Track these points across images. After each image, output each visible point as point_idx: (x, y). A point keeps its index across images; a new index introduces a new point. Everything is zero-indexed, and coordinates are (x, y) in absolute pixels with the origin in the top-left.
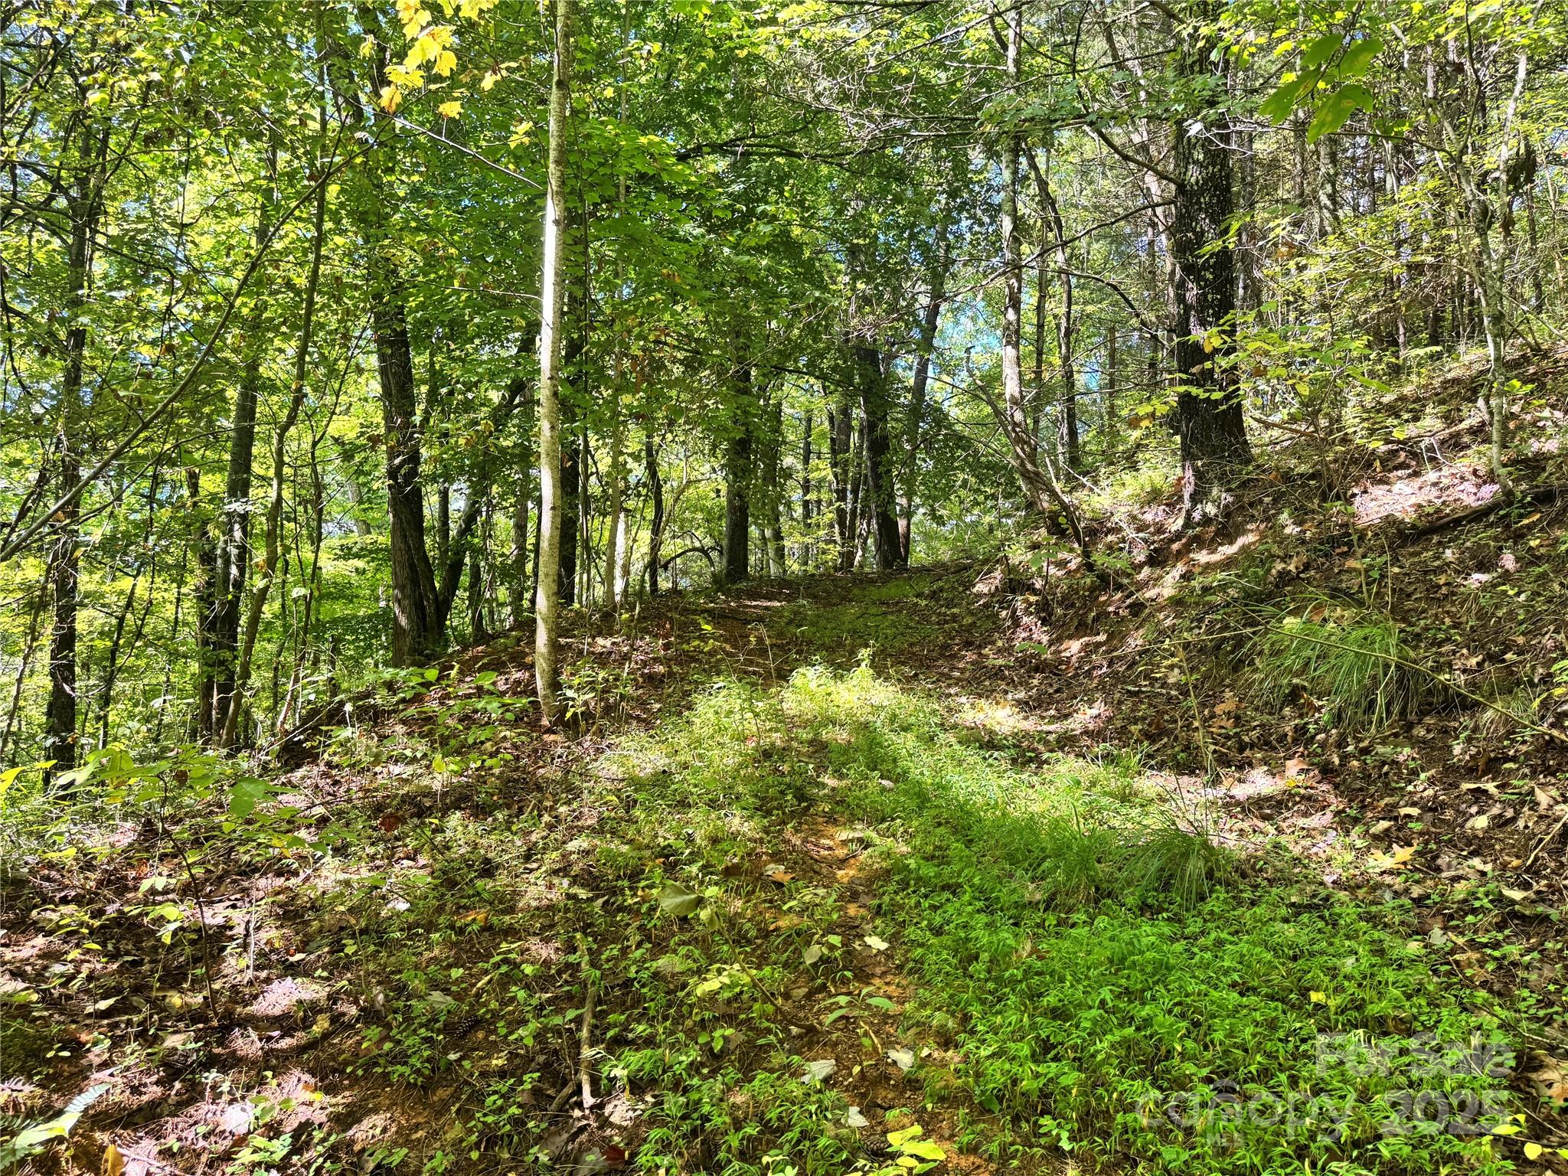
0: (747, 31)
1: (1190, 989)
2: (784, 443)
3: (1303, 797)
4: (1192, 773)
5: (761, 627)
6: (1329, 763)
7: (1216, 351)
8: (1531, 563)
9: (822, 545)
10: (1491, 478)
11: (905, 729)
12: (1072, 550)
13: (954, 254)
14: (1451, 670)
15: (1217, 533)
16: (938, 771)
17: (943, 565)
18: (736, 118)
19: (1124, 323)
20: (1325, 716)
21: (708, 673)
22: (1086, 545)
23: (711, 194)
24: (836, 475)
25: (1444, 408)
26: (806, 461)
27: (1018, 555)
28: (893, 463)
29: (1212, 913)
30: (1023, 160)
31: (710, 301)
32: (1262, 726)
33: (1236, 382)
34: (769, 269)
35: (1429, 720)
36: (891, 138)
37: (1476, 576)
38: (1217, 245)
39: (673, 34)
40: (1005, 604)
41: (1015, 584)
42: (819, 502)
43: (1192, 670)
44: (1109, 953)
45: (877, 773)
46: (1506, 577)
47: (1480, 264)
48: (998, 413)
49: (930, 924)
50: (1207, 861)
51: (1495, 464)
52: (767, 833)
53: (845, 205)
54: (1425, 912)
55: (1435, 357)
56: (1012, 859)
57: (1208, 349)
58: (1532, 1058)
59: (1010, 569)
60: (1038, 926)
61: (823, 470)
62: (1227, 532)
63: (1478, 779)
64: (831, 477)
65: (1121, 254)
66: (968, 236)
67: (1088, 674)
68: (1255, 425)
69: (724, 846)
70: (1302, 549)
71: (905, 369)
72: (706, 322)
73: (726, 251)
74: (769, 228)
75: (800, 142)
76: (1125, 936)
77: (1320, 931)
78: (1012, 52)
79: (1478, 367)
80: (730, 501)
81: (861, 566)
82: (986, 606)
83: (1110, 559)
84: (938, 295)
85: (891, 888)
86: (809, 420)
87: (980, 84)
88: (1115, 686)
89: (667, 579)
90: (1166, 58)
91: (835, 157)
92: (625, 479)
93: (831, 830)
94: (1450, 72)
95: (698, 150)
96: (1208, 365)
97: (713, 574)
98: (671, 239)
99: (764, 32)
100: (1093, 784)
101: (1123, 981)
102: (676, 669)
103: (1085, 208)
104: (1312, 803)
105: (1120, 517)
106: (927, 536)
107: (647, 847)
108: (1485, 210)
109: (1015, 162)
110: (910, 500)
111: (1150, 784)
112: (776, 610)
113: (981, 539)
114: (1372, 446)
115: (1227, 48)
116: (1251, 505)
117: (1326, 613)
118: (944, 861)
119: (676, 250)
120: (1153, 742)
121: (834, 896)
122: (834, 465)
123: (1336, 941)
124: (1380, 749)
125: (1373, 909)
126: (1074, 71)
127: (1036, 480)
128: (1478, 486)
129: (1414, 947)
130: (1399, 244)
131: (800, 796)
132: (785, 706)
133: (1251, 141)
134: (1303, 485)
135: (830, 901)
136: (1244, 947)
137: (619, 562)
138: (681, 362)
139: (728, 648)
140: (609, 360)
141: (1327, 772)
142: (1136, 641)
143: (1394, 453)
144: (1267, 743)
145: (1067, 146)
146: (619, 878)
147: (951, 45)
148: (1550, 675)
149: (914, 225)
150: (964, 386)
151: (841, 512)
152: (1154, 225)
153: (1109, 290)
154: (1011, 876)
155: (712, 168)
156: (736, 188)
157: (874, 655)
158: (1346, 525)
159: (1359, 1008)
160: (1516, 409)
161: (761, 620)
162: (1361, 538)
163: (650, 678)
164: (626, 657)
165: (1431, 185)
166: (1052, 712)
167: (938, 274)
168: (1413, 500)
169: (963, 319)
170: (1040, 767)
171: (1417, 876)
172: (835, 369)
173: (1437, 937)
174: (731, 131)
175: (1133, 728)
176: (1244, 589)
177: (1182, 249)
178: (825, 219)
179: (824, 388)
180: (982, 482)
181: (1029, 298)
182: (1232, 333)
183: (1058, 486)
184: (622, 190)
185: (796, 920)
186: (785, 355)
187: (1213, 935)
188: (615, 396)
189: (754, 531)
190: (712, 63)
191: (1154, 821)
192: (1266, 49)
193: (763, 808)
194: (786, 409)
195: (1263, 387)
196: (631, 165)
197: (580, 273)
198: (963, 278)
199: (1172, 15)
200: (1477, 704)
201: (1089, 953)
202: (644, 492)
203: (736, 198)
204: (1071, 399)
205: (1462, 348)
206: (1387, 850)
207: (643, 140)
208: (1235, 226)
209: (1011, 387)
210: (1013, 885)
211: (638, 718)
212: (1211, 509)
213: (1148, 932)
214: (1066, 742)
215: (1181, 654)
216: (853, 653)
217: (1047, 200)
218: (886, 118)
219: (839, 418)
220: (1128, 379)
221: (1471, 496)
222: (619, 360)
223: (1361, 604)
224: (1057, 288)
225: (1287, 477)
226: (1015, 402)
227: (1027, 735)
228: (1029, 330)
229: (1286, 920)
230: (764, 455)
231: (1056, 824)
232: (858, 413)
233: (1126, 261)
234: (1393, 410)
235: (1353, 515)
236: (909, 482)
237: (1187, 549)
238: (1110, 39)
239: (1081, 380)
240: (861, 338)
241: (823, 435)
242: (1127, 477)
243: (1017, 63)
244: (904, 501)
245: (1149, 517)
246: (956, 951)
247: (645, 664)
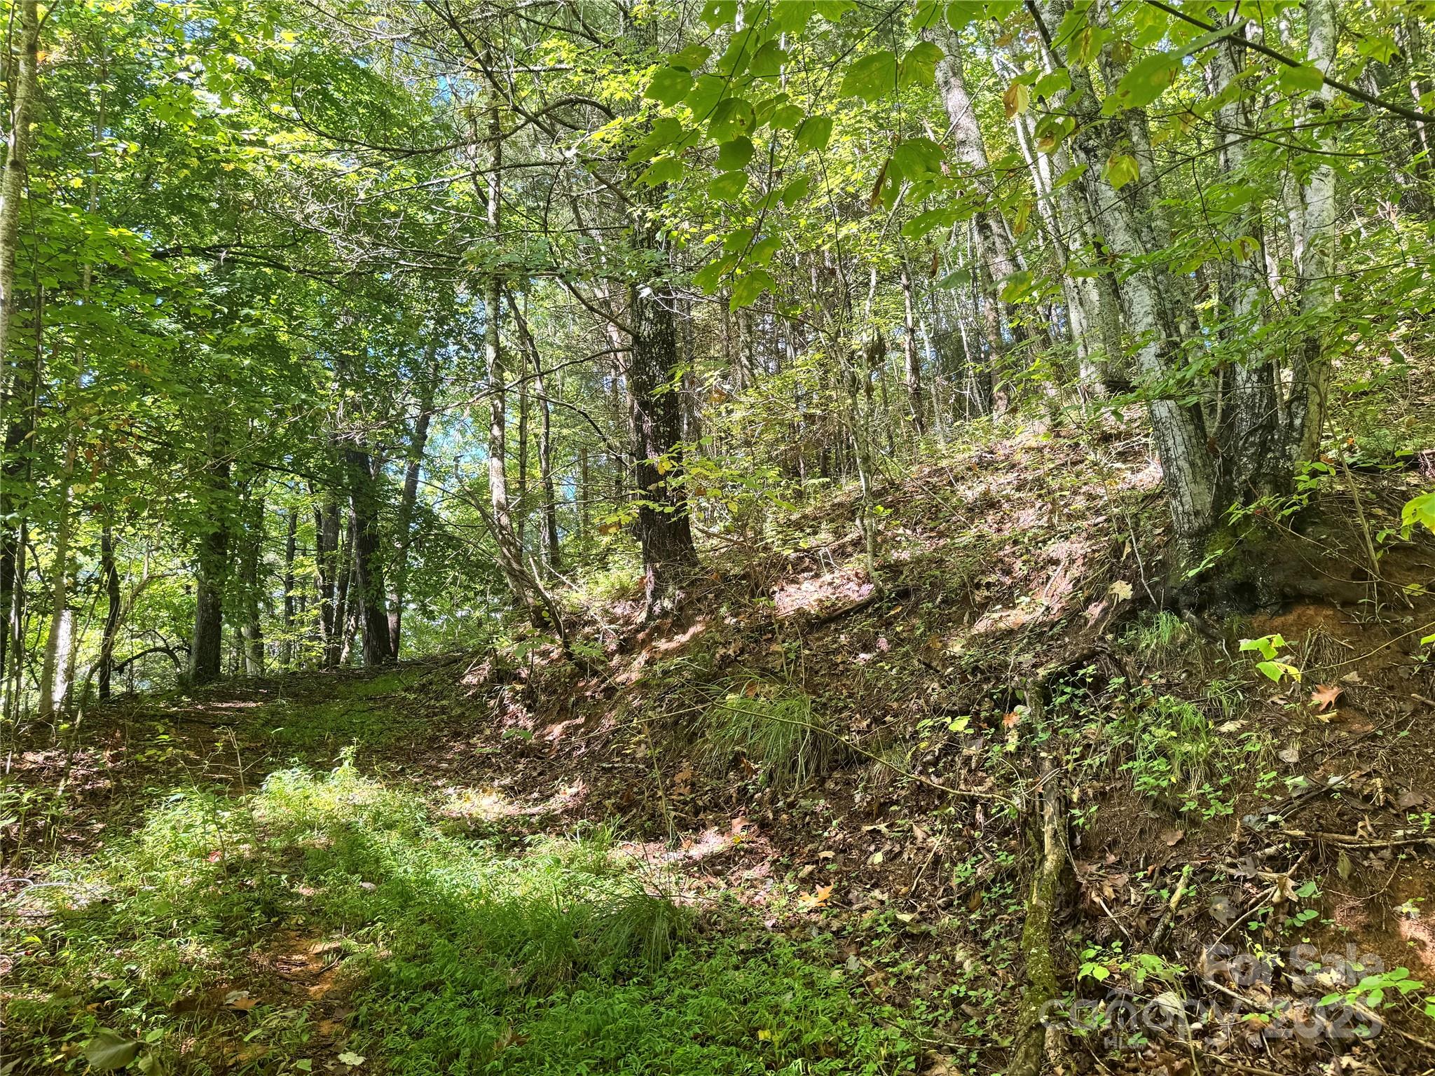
0: (234, 147)
1: (658, 1049)
2: (266, 538)
3: (746, 851)
4: (657, 839)
5: (230, 730)
6: (765, 818)
7: (668, 473)
8: (898, 645)
9: (306, 642)
10: (867, 579)
11: (390, 826)
12: (553, 641)
13: (443, 373)
14: (850, 732)
15: (673, 624)
16: (422, 866)
17: (434, 659)
18: (222, 226)
19: (593, 445)
20: (761, 777)
21: (165, 785)
22: (566, 637)
23: (190, 293)
24: (322, 572)
25: (834, 525)
26: (290, 557)
27: (505, 646)
28: (383, 561)
29: (675, 970)
30: (504, 300)
31: (185, 395)
32: (712, 790)
33: (684, 499)
34: (252, 369)
35: (836, 775)
36: (380, 264)
37: (862, 655)
38: (665, 388)
39: (152, 138)
40: (492, 694)
41: (504, 674)
42: (303, 598)
43: (656, 744)
44: (585, 1027)
45: (357, 877)
46: (882, 655)
47: (852, 418)
48: (485, 516)
49: (410, 1028)
50: (670, 921)
51: (870, 569)
52: (230, 957)
53: (335, 318)
54: (843, 942)
55: (825, 486)
56: (495, 947)
57: (661, 472)
58: (926, 1058)
59: (498, 661)
60: (519, 1011)
61: (309, 566)
62: (681, 625)
63: (873, 822)
64: (317, 573)
65: (590, 389)
66: (455, 359)
67: (569, 753)
68: (699, 534)
69: (177, 979)
70: (738, 637)
71: (395, 472)
72: (179, 415)
73: (206, 348)
74: (252, 331)
75: (289, 258)
76: (600, 1007)
77: (764, 973)
78: (492, 207)
79: (854, 495)
80: (201, 598)
81: (348, 662)
82: (475, 696)
83: (586, 649)
84: (428, 408)
85: (369, 997)
86: (294, 517)
87: (463, 229)
88: (591, 764)
89: (122, 683)
90: (623, 233)
91: (325, 273)
92: (73, 575)
93: (305, 943)
94: (827, 275)
95: (177, 251)
96: (661, 484)
97: (179, 676)
98: (143, 332)
99: (254, 151)
100: (572, 861)
101: (599, 1053)
102: (125, 782)
103: (559, 347)
104: (754, 856)
105: (595, 612)
106: (418, 631)
107: (77, 992)
108: (854, 379)
109: (496, 300)
110: (400, 596)
111: (621, 854)
112: (251, 712)
113: (471, 633)
114: (785, 553)
115: (669, 232)
116: (699, 600)
117: (758, 689)
118: (427, 959)
119: (149, 344)
120: (624, 814)
121: (306, 1015)
122: (321, 561)
123: (777, 980)
124: (803, 802)
125: (804, 946)
126: (546, 231)
127: (522, 578)
128: (860, 585)
129: (836, 975)
130: (798, 399)
131: (270, 910)
132: (256, 814)
133: (689, 309)
134: (738, 584)
135: (300, 1022)
136: (704, 1000)
137: (62, 666)
138: (149, 454)
139: (192, 755)
140: (61, 449)
141: (764, 826)
142: (609, 722)
143: (801, 559)
144: (717, 805)
145: (542, 293)
146: (37, 1033)
147: (437, 193)
148: (916, 732)
149: (403, 344)
150: (453, 491)
151: (327, 609)
152: (616, 368)
153: (581, 417)
154: (494, 964)
155: (193, 269)
156: (218, 290)
157: (358, 753)
158: (769, 616)
159: (797, 1039)
160: (881, 527)
161: (230, 723)
162: (781, 627)
163: (93, 795)
164: (62, 773)
165: (818, 356)
166: (536, 795)
167: (427, 389)
168: (816, 596)
169: (452, 432)
170: (523, 850)
171: (836, 911)
172: (321, 468)
173: (853, 964)
174: (215, 238)
175: (607, 802)
176: (695, 671)
177: (639, 388)
178: (313, 330)
179: (311, 486)
180: (471, 579)
181: (512, 418)
182: (679, 459)
183: (541, 584)
184: (87, 280)
185: (259, 1049)
186: (268, 453)
187: (677, 993)
188: (64, 487)
189: (228, 629)
190: (193, 172)
191: (625, 890)
192: (699, 238)
193: (225, 929)
194: (269, 506)
195: (704, 504)
196: (98, 256)
197: (30, 357)
198: (450, 396)
199: (625, 200)
200: (868, 759)
201: (567, 1030)
202: (96, 588)
203: (219, 300)
204: (551, 507)
205: (843, 481)
206: (812, 891)
207: (113, 232)
208: (679, 374)
209: (498, 494)
210: (496, 973)
211: (74, 843)
212: (667, 604)
213: (621, 999)
214: (549, 823)
215: (647, 730)
216: (335, 752)
217: (525, 335)
218: (376, 245)
219: (326, 516)
220: (598, 493)
221: (857, 593)
222: (73, 447)
223: (783, 680)
224: (536, 411)
225: (725, 577)
226: (501, 507)
227: (511, 820)
228: (513, 445)
229: (737, 968)
230: (242, 550)
231: (536, 906)
232: (347, 512)
233: (594, 394)
234: (798, 526)
235: (775, 608)
236: (399, 578)
237: (650, 638)
238: (576, 210)
239: (559, 491)
240: (350, 442)
241: (308, 532)
242: (600, 576)
243: (497, 216)
244: (394, 597)
245: (618, 611)
246: (436, 1052)
247: (86, 779)
